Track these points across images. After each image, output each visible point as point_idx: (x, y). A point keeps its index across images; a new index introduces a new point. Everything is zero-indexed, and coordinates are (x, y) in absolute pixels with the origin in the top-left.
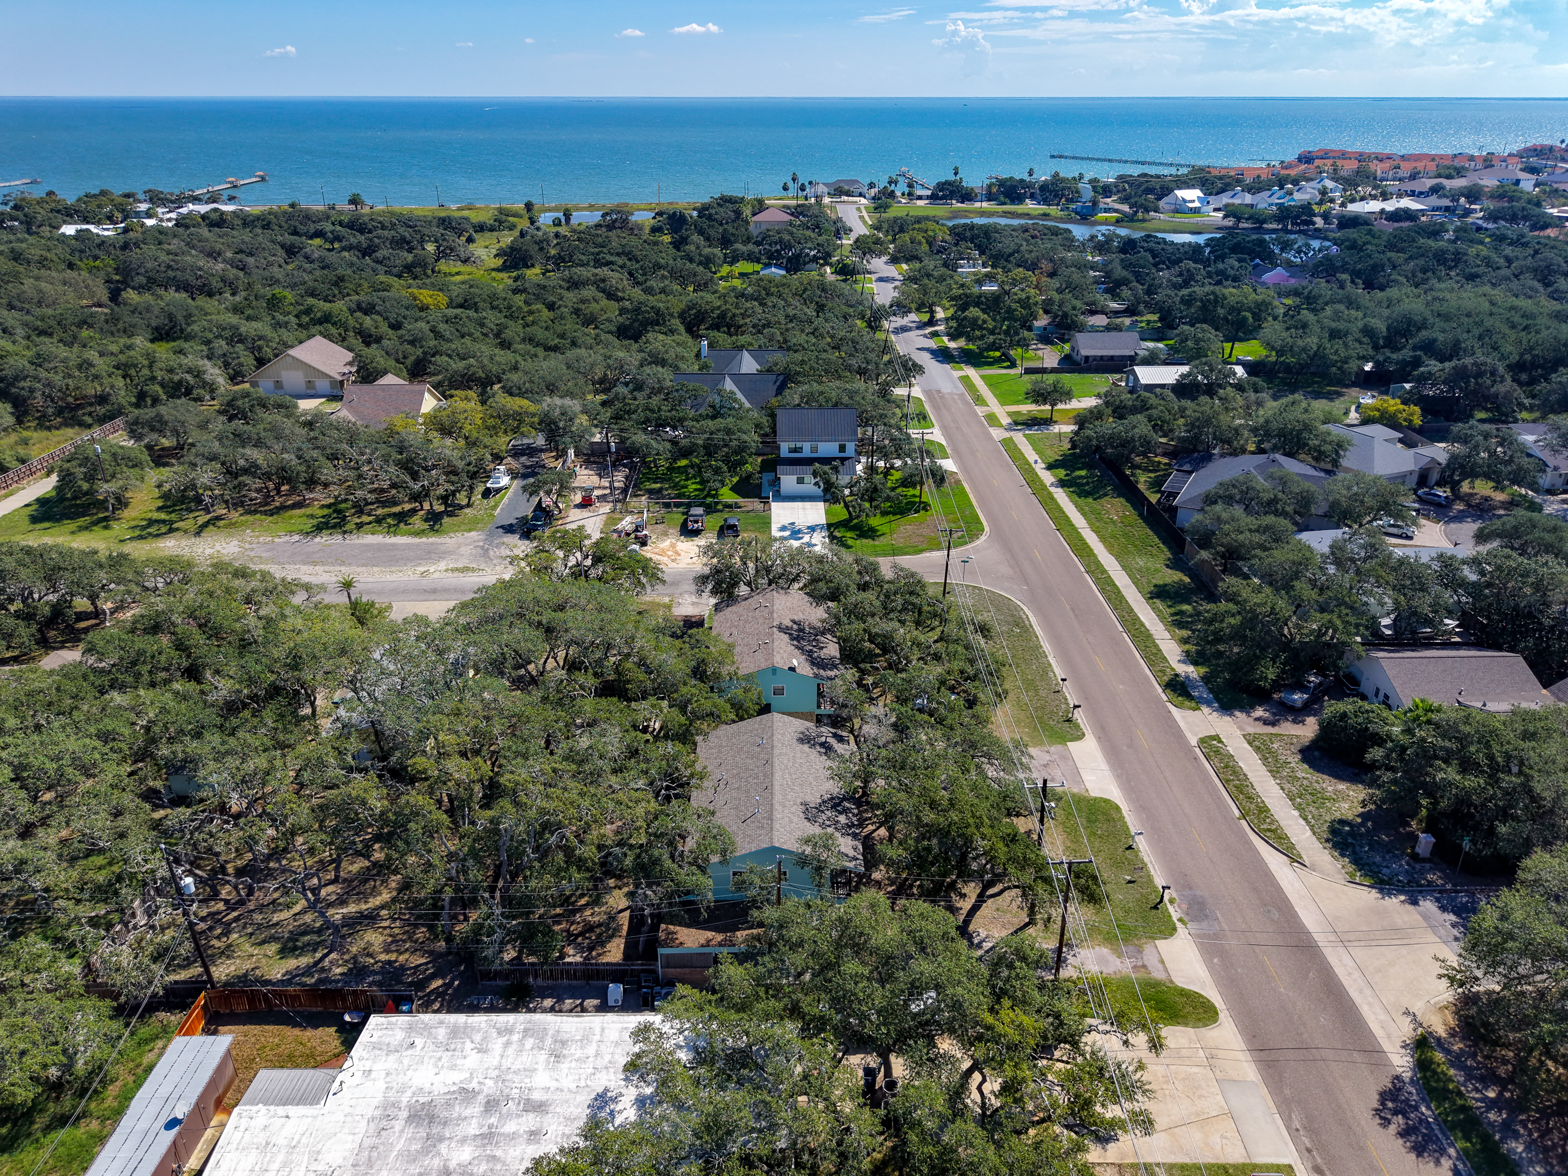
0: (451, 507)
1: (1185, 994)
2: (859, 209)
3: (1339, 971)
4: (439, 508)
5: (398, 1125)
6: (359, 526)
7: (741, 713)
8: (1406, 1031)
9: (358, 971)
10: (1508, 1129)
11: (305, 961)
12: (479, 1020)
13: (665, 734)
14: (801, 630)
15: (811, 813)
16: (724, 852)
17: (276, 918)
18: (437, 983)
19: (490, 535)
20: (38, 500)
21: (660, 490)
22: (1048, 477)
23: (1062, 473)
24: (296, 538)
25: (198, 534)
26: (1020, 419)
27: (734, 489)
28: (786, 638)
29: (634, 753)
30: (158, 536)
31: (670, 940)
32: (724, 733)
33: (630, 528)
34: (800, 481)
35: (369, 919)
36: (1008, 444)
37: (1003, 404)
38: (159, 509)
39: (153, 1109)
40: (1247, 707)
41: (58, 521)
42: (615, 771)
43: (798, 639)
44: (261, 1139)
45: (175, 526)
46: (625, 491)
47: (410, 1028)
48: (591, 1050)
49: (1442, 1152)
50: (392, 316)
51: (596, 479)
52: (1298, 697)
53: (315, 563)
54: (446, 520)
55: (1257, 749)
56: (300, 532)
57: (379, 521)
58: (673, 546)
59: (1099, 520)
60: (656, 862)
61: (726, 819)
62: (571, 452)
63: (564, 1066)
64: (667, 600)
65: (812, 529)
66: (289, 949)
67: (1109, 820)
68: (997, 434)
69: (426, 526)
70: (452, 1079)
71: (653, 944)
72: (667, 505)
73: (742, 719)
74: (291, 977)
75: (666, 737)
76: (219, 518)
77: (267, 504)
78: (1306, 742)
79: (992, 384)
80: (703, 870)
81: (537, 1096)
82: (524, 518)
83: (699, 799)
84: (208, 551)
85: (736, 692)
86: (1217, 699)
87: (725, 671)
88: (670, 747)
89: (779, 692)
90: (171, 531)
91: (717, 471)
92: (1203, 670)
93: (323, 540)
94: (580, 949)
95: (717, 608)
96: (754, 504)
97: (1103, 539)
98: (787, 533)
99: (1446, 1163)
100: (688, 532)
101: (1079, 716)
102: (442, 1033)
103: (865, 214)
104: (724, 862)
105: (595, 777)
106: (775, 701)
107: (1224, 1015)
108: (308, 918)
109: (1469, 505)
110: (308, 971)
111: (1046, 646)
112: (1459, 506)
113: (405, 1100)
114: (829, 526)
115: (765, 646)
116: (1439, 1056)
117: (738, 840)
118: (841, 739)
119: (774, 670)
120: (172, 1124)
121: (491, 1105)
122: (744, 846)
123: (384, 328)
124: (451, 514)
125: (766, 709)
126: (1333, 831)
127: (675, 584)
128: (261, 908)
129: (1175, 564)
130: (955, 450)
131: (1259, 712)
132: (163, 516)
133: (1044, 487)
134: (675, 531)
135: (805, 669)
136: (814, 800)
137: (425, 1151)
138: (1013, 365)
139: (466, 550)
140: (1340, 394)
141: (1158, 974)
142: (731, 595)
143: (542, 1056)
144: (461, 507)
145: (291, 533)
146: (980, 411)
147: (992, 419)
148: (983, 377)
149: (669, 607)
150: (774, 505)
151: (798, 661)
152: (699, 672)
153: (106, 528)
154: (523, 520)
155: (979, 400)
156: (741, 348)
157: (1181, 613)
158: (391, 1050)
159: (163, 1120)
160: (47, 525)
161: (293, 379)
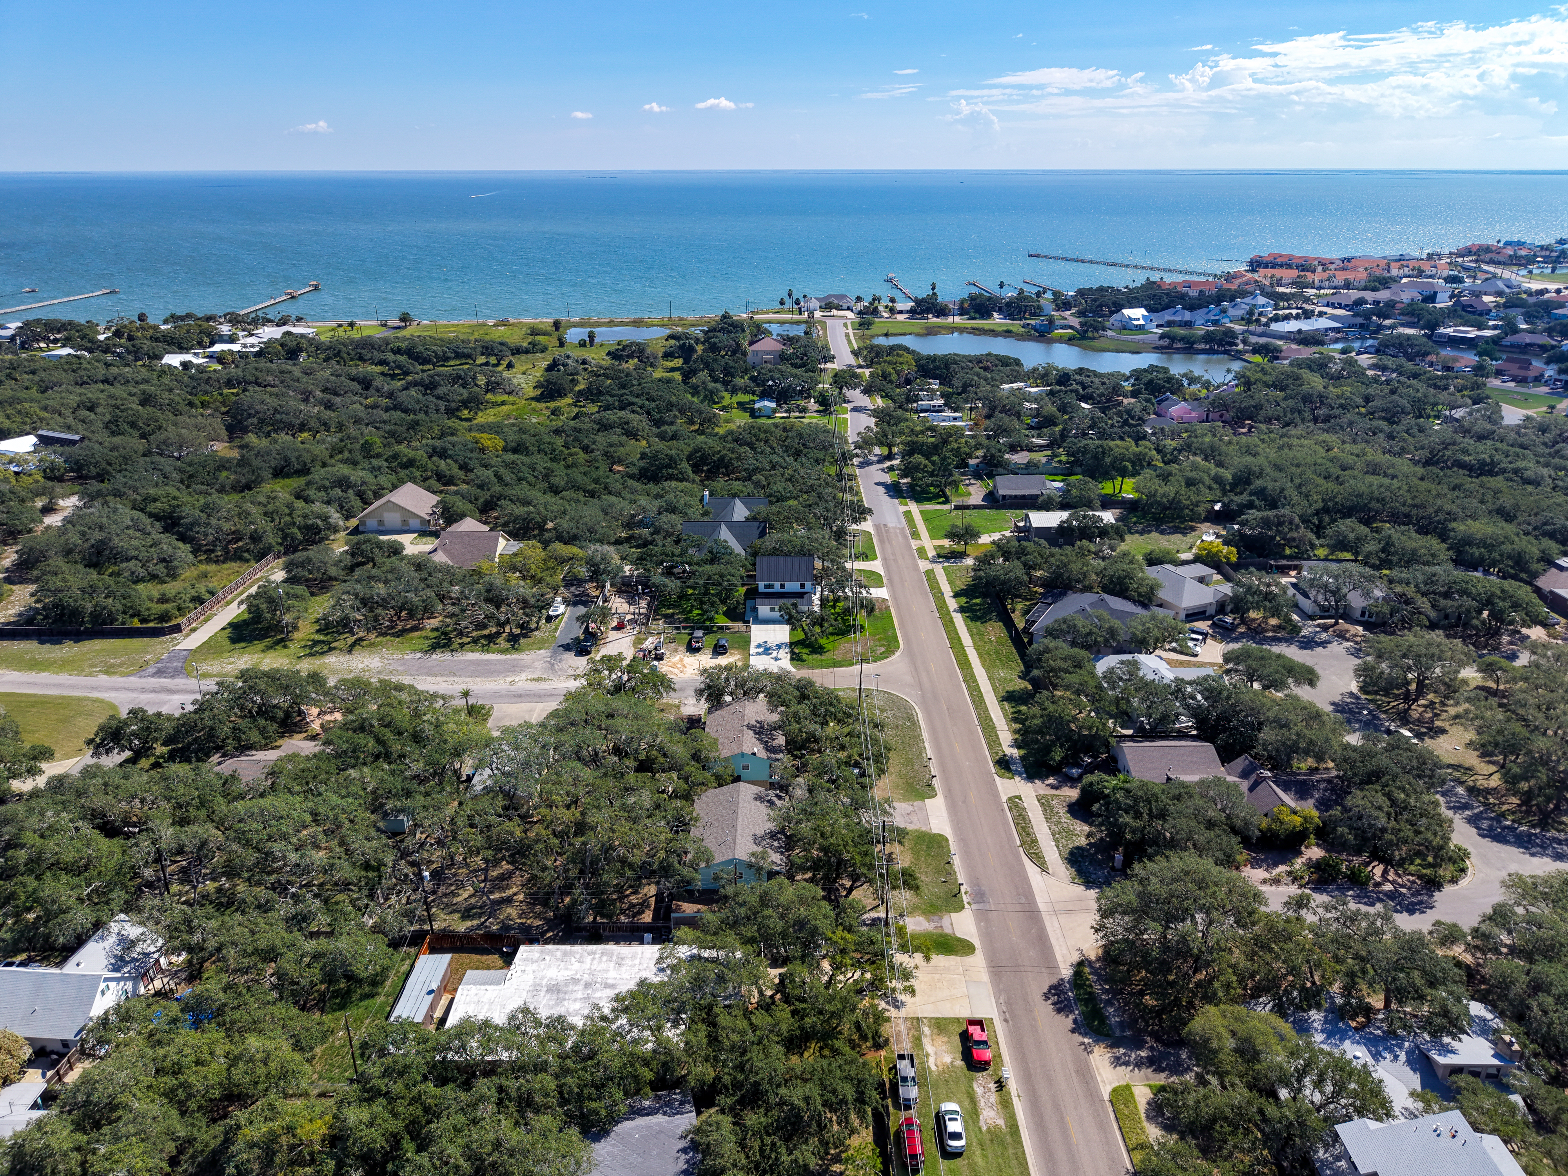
0: (526, 630)
1: (960, 940)
2: (845, 325)
3: (1049, 929)
4: (517, 631)
5: (542, 994)
6: (462, 645)
7: (720, 781)
8: (1075, 958)
9: (505, 927)
10: (1109, 1003)
11: (475, 922)
12: (577, 948)
13: (675, 796)
14: (762, 727)
15: (757, 840)
16: (707, 861)
17: (455, 900)
18: (550, 934)
19: (555, 652)
20: (230, 624)
21: (673, 615)
22: (952, 604)
23: (963, 600)
24: (419, 655)
25: (350, 652)
26: (942, 552)
27: (726, 614)
28: (751, 733)
29: (658, 806)
30: (322, 653)
31: (678, 909)
32: (712, 792)
33: (651, 647)
34: (772, 610)
35: (509, 901)
36: (930, 574)
37: (932, 538)
38: (318, 631)
39: (418, 987)
40: (1042, 777)
41: (250, 641)
42: (648, 817)
43: (759, 733)
44: (476, 999)
45: (333, 645)
46: (647, 617)
47: (542, 952)
48: (637, 962)
49: (1072, 1012)
50: (460, 459)
51: (626, 606)
52: (1075, 772)
53: (436, 675)
54: (522, 641)
55: (1042, 805)
56: (421, 650)
57: (475, 641)
58: (681, 660)
59: (981, 640)
60: (670, 865)
61: (710, 843)
62: (608, 585)
63: (624, 969)
64: (676, 701)
65: (779, 646)
66: (466, 915)
67: (940, 846)
68: (924, 565)
69: (508, 645)
70: (567, 974)
71: (669, 910)
72: (677, 628)
73: (720, 785)
74: (471, 929)
75: (676, 797)
76: (361, 639)
77: (392, 627)
78: (1074, 800)
79: (928, 518)
80: (696, 870)
81: (610, 981)
82: (577, 638)
83: (695, 832)
84: (361, 666)
85: (719, 769)
86: (1026, 772)
87: (711, 755)
88: (679, 803)
89: (746, 768)
90: (331, 649)
91: (713, 604)
92: (1022, 752)
93: (438, 657)
94: (628, 916)
95: (709, 711)
96: (739, 626)
97: (980, 655)
98: (761, 650)
99: (1071, 1017)
100: (692, 649)
101: (936, 782)
102: (559, 954)
103: (850, 331)
104: (708, 866)
105: (635, 821)
106: (744, 774)
107: (979, 951)
108: (473, 901)
109: (1249, 629)
110: (479, 927)
111: (925, 735)
112: (1242, 629)
113: (544, 982)
114: (791, 644)
115: (739, 739)
116: (1087, 970)
117: (716, 855)
118: (780, 798)
119: (743, 755)
120: (430, 992)
121: (587, 985)
122: (718, 858)
123: (456, 471)
124: (525, 636)
125: (737, 779)
126: (1071, 853)
127: (682, 689)
128: (445, 895)
129: (1023, 676)
130: (890, 580)
131: (1051, 781)
132: (322, 638)
133: (948, 613)
134: (682, 648)
135: (762, 753)
136: (760, 832)
137: (557, 1004)
138: (947, 501)
139: (539, 664)
140: (1193, 529)
141: (948, 930)
142: (719, 702)
143: (612, 965)
144: (532, 630)
145: (414, 651)
146: (914, 544)
147: (921, 551)
148: (921, 512)
149: (678, 707)
150: (754, 628)
151: (758, 749)
152: (696, 757)
153: (285, 647)
154: (577, 640)
155: (915, 535)
156: (734, 496)
157: (1019, 712)
158: (533, 962)
159: (425, 991)
160: (243, 645)
161: (392, 519)
